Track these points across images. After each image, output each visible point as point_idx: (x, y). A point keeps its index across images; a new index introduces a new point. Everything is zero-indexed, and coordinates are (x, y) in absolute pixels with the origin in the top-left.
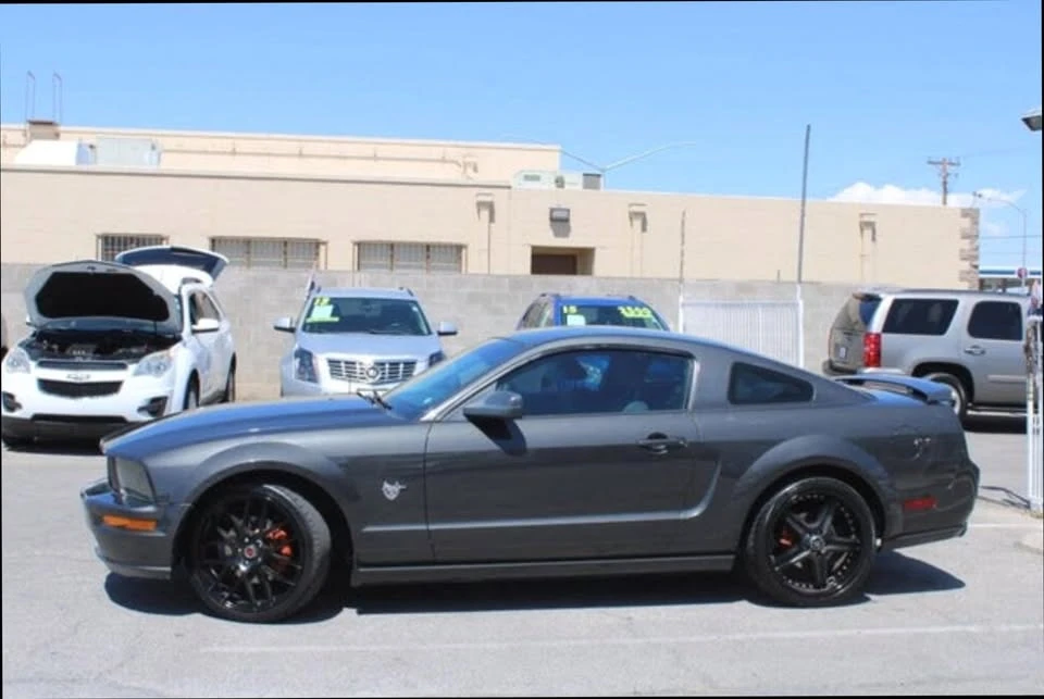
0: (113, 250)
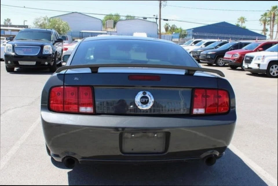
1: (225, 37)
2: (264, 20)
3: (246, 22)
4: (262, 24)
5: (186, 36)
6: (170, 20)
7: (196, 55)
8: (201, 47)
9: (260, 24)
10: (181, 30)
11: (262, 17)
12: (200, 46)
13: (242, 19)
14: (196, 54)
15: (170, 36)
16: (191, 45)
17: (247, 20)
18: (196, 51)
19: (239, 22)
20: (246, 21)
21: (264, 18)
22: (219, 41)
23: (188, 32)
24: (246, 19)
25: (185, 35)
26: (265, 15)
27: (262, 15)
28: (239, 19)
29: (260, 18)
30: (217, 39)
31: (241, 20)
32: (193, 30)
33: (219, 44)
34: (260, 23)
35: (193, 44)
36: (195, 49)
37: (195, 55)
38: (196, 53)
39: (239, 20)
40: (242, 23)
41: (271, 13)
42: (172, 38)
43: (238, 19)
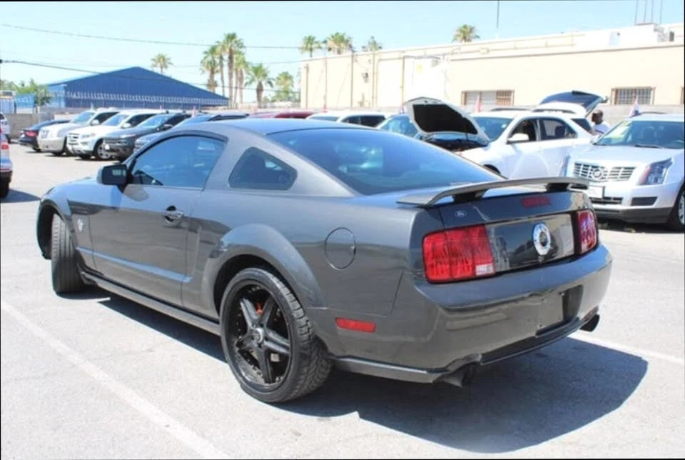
0: (628, 98)
1: (142, 102)
2: (211, 63)
3: (169, 65)
4: (203, 72)
5: (48, 102)
6: (7, 62)
7: (120, 147)
8: (123, 128)
9: (201, 71)
10: (35, 88)
11: (206, 55)
12: (119, 126)
13: (162, 60)
14: (118, 144)
15: (8, 101)
16: (92, 125)
17: (171, 61)
18: (116, 137)
19: (155, 66)
20: (170, 63)
21: (210, 58)
22: (163, 113)
23: (57, 91)
24: (169, 59)
25: (44, 100)
26: (213, 50)
27: (206, 53)
28: (155, 58)
29: (203, 58)
30: (158, 108)
31: (159, 61)
32: (66, 85)
33: (166, 119)
34: (201, 69)
35: (97, 122)
36: (114, 134)
37: (117, 146)
38: (119, 142)
39: (154, 63)
40: (161, 67)
41: (224, 48)
42: (15, 106)
43: (154, 60)
